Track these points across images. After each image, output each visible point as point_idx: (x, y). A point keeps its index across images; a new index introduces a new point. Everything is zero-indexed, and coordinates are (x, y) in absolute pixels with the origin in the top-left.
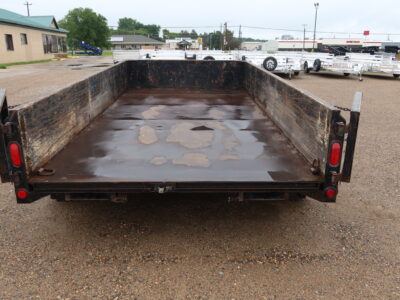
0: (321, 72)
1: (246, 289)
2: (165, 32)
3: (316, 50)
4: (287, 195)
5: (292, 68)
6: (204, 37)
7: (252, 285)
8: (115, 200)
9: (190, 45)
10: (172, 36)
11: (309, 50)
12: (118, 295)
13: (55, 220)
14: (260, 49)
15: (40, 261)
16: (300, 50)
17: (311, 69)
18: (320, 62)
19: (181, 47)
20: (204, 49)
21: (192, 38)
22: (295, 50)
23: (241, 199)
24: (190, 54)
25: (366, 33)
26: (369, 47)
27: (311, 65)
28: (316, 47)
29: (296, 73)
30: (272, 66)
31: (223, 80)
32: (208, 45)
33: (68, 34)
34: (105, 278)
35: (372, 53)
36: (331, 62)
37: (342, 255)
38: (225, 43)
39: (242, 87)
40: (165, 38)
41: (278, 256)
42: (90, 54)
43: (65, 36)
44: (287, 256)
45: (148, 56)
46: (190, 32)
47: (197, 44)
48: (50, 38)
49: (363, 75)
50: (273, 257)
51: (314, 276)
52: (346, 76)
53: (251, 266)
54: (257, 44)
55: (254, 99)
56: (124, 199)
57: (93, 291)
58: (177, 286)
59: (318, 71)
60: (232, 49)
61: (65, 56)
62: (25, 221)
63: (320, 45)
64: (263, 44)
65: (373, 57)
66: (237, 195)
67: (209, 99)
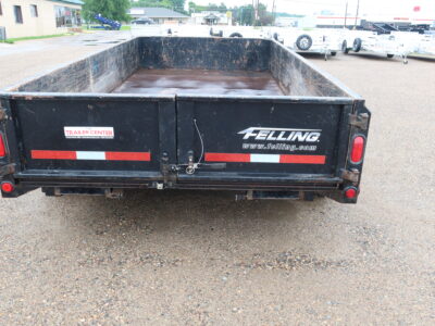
0: (360, 52)
1: (251, 297)
2: (191, 4)
3: (359, 28)
4: (301, 194)
5: (329, 48)
6: (234, 11)
7: (258, 292)
8: (109, 195)
9: (218, 19)
10: (199, 10)
11: (351, 28)
12: (109, 301)
13: (49, 215)
14: (296, 25)
15: (28, 261)
16: (341, 27)
17: (350, 49)
18: (360, 41)
19: (209, 21)
20: (233, 24)
21: (221, 12)
22: (336, 27)
23: (250, 197)
24: (216, 29)
25: (417, 9)
26: (419, 26)
27: (350, 45)
28: (359, 24)
29: (333, 54)
30: (306, 45)
31: (246, 61)
32: (239, 19)
33: (83, 6)
34: (97, 281)
35: (421, 32)
36: (373, 42)
37: (361, 261)
38: (257, 17)
39: (267, 69)
40: (191, 11)
41: (290, 260)
42: (107, 28)
43: (80, 8)
44: (300, 261)
45: (170, 32)
46: (219, 5)
47: (226, 18)
48: (63, 10)
49: (409, 57)
50: (285, 261)
51: (327, 284)
52: (390, 57)
53: (259, 272)
54: (293, 20)
55: (278, 83)
56: (120, 195)
57: (82, 296)
58: (174, 292)
59: (357, 52)
60: (265, 25)
61: (79, 31)
62: (16, 215)
63: (363, 21)
64: (300, 20)
65: (422, 36)
66: (246, 193)
67: (228, 82)
